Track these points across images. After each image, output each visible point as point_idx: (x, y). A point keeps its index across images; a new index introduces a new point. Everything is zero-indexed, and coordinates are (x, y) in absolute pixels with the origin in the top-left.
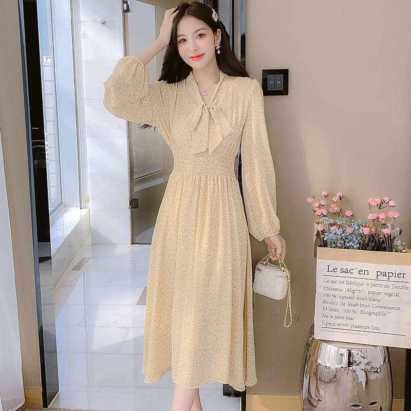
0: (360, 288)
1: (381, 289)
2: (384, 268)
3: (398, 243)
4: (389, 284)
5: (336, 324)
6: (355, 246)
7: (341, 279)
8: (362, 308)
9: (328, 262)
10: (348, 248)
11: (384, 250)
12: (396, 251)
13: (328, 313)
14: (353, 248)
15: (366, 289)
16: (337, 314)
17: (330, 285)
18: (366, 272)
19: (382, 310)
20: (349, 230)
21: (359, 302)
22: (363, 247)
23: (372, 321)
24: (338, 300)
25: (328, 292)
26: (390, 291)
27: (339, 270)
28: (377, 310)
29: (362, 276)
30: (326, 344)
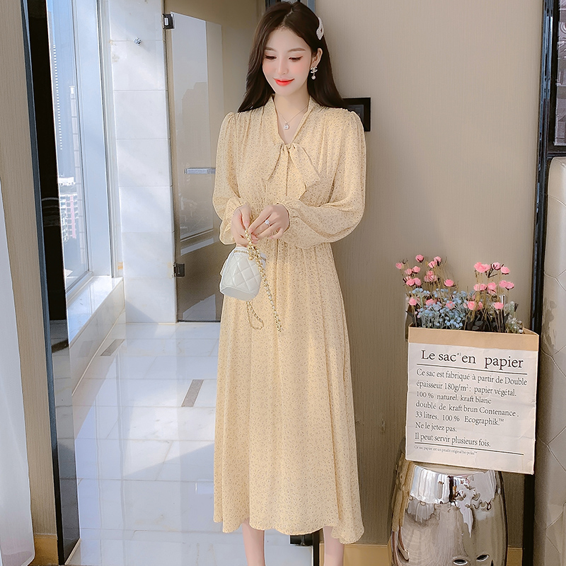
0: (464, 383)
1: (491, 386)
2: (495, 353)
3: (512, 321)
4: (502, 376)
5: (433, 438)
6: (457, 326)
7: (440, 370)
8: (467, 413)
9: (423, 346)
10: (448, 328)
11: (495, 330)
12: (511, 332)
13: (423, 421)
14: (455, 328)
15: (471, 384)
16: (434, 422)
17: (426, 379)
19: (492, 417)
20: (450, 305)
21: (463, 403)
22: (468, 326)
23: (480, 433)
24: (436, 402)
25: (424, 389)
26: (503, 387)
27: (437, 357)
28: (486, 417)
29: (467, 365)
30: (420, 468)
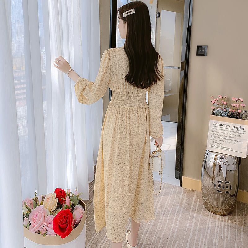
0: (226, 132)
1: (234, 133)
2: (236, 125)
3: (244, 116)
4: (237, 131)
5: (215, 145)
6: (226, 116)
7: (219, 128)
8: (226, 140)
9: (214, 121)
10: (223, 116)
11: (238, 118)
13: (213, 141)
15: (228, 133)
16: (216, 141)
17: (214, 130)
18: (229, 126)
19: (234, 142)
20: (225, 110)
21: (225, 137)
22: (229, 116)
23: (230, 146)
24: (216, 136)
25: (213, 132)
26: (237, 134)
27: (218, 124)
28: (232, 142)
29: (227, 128)
30: (212, 153)
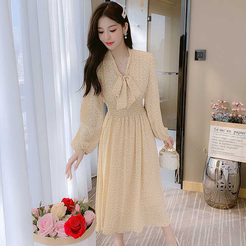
0: (227, 137)
1: (235, 138)
2: (237, 130)
3: (244, 121)
4: (239, 136)
5: (217, 151)
6: (226, 121)
7: (220, 134)
8: (228, 145)
9: (215, 127)
10: (223, 121)
11: (238, 123)
12: (243, 124)
13: (214, 146)
14: (226, 122)
15: (229, 138)
16: (218, 147)
17: (215, 135)
18: (230, 131)
19: (236, 147)
20: (225, 115)
21: (226, 143)
22: (230, 121)
23: (232, 151)
24: (218, 142)
25: (214, 138)
26: (239, 139)
27: (219, 130)
28: (234, 147)
29: (228, 133)
30: (213, 159)
